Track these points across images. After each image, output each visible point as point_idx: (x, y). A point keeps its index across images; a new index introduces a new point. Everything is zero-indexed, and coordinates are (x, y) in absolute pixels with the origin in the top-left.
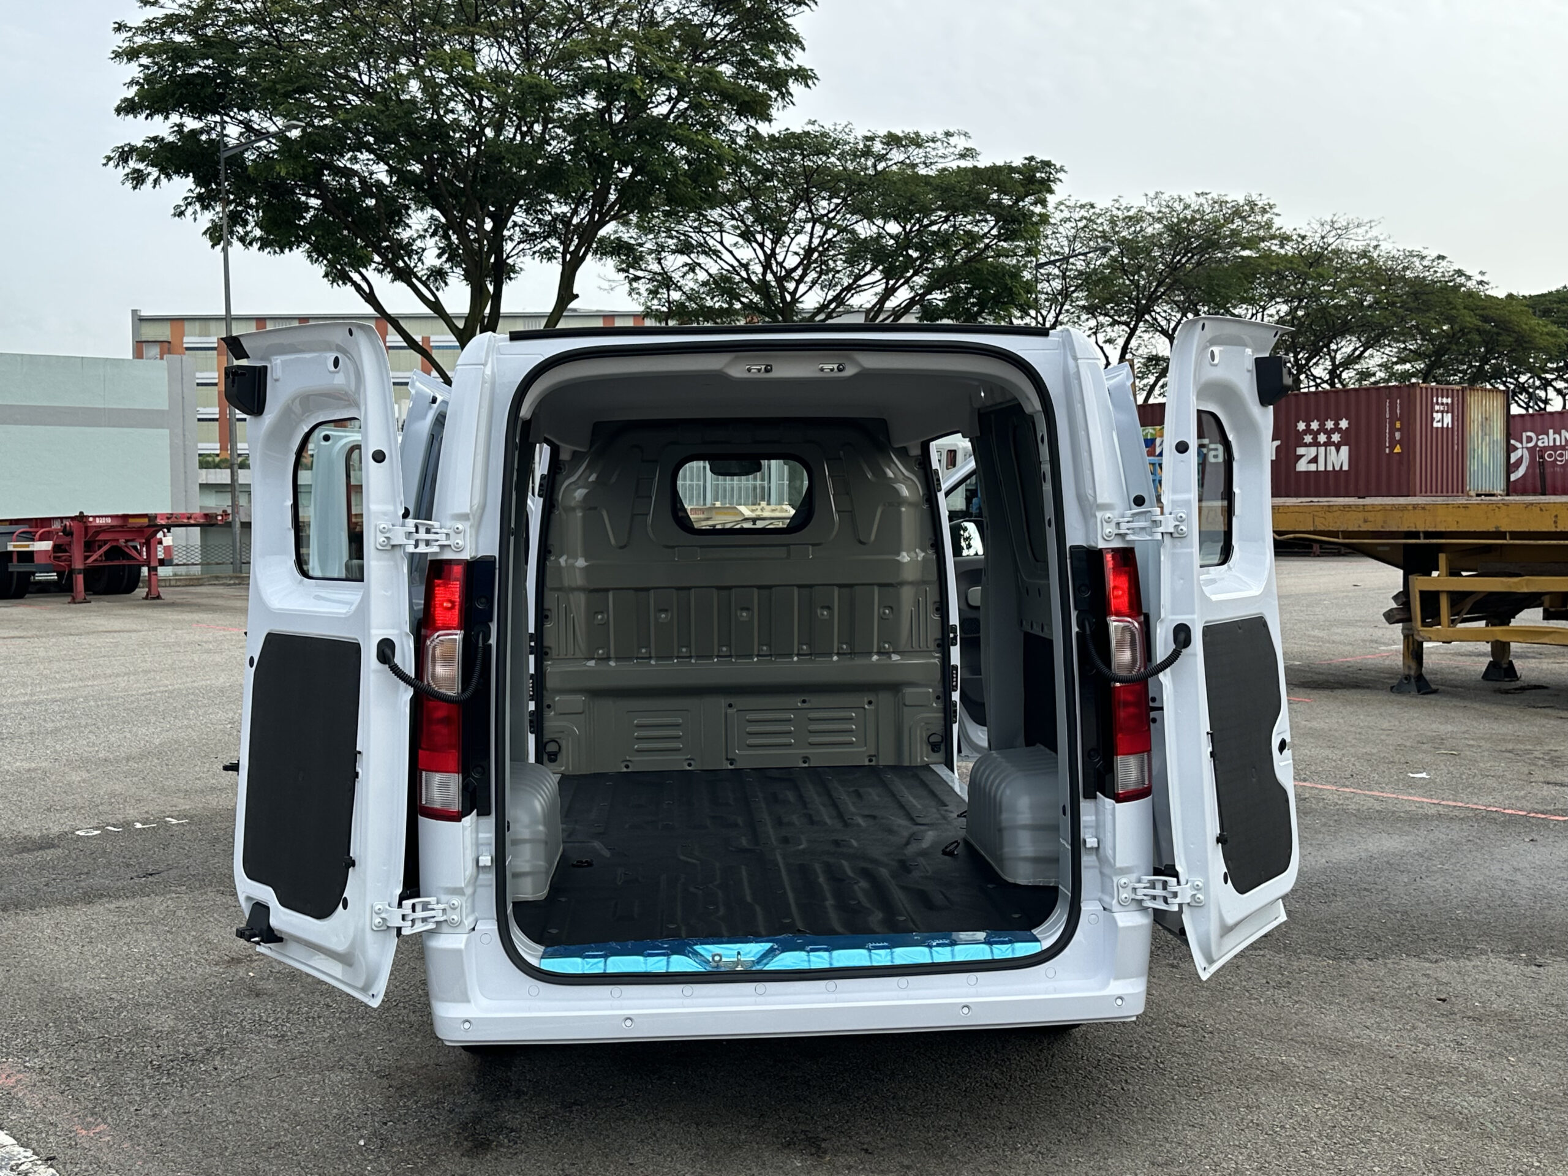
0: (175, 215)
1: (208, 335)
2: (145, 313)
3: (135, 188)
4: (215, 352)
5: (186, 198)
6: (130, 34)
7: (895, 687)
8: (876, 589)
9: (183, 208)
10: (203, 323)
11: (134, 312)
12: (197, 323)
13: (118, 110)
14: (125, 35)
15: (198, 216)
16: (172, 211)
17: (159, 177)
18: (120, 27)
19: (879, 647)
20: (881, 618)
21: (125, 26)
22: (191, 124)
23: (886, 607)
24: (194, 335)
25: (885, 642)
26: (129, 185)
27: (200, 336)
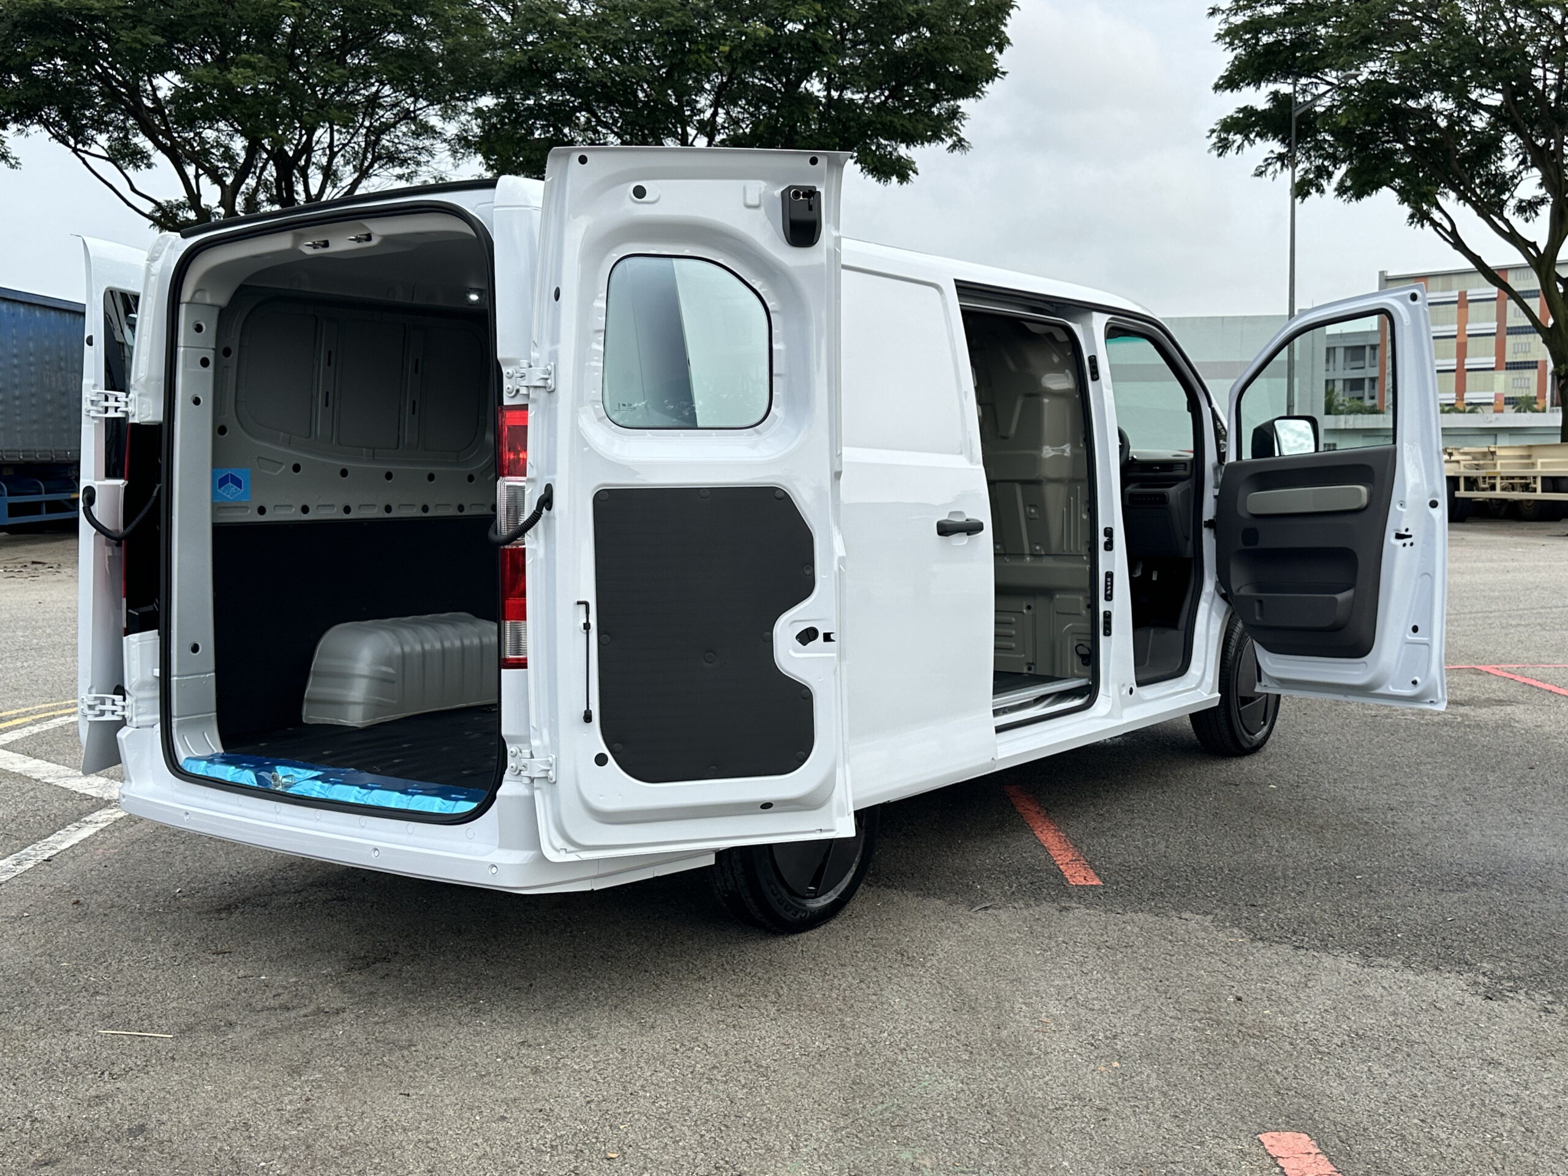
0: (1256, 175)
1: (1450, 290)
2: (1391, 273)
3: (1220, 155)
4: (1456, 306)
5: (1266, 160)
6: (1224, 16)
7: (1047, 592)
8: (1018, 488)
9: (1263, 169)
10: (1446, 278)
11: (1382, 273)
12: (1440, 279)
13: (1217, 87)
14: (1219, 17)
15: (1278, 175)
16: (1253, 172)
17: (1242, 143)
18: (1214, 11)
19: (1031, 549)
20: (1029, 519)
21: (1219, 9)
22: (1285, 88)
23: (1031, 506)
24: (1437, 291)
25: (1037, 544)
26: (1215, 153)
27: (1442, 291)
